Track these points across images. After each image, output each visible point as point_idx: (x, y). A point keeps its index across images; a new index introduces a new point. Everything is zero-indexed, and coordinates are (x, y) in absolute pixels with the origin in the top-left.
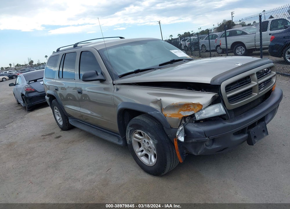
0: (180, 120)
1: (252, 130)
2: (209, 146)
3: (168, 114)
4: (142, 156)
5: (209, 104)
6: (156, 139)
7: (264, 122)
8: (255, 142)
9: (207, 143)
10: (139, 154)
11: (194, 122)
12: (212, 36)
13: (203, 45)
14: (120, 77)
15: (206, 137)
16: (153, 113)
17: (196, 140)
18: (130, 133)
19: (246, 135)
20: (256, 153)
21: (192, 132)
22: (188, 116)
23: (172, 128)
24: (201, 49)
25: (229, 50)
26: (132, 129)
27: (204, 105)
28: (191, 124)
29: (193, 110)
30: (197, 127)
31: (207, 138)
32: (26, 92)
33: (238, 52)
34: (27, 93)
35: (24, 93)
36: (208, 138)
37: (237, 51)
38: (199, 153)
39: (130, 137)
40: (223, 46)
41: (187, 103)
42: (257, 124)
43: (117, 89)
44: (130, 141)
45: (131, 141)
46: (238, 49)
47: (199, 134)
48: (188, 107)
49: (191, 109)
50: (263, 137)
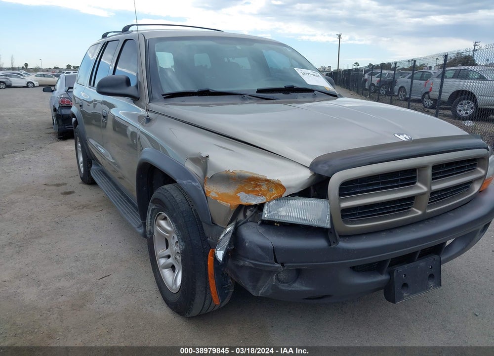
0: (233, 210)
1: (400, 269)
2: (284, 283)
3: (214, 191)
4: (166, 267)
5: (301, 188)
6: (182, 241)
7: (436, 257)
8: (401, 298)
9: (282, 276)
10: (162, 261)
11: (259, 222)
12: (422, 75)
13: (402, 87)
14: (165, 98)
15: (276, 261)
16: (185, 182)
17: (252, 263)
18: (151, 216)
19: (384, 277)
20: (409, 317)
21: (247, 244)
22: (251, 206)
23: (214, 224)
24: (397, 94)
25: (444, 103)
26: (153, 207)
27: (289, 187)
28: (253, 224)
29: (263, 195)
30: (261, 235)
31: (277, 265)
32: (60, 105)
33: (460, 111)
34: (61, 107)
35: (57, 107)
36: (279, 265)
37: (459, 107)
38: (260, 292)
39: (151, 224)
40: (434, 94)
41: (255, 176)
42: (417, 258)
43: (147, 119)
44: (150, 231)
45: (152, 231)
46: (462, 104)
47: (260, 252)
48: (257, 185)
49: (260, 190)
50: (426, 288)
